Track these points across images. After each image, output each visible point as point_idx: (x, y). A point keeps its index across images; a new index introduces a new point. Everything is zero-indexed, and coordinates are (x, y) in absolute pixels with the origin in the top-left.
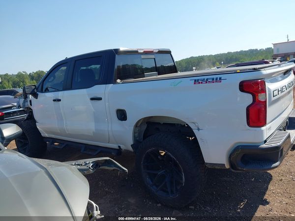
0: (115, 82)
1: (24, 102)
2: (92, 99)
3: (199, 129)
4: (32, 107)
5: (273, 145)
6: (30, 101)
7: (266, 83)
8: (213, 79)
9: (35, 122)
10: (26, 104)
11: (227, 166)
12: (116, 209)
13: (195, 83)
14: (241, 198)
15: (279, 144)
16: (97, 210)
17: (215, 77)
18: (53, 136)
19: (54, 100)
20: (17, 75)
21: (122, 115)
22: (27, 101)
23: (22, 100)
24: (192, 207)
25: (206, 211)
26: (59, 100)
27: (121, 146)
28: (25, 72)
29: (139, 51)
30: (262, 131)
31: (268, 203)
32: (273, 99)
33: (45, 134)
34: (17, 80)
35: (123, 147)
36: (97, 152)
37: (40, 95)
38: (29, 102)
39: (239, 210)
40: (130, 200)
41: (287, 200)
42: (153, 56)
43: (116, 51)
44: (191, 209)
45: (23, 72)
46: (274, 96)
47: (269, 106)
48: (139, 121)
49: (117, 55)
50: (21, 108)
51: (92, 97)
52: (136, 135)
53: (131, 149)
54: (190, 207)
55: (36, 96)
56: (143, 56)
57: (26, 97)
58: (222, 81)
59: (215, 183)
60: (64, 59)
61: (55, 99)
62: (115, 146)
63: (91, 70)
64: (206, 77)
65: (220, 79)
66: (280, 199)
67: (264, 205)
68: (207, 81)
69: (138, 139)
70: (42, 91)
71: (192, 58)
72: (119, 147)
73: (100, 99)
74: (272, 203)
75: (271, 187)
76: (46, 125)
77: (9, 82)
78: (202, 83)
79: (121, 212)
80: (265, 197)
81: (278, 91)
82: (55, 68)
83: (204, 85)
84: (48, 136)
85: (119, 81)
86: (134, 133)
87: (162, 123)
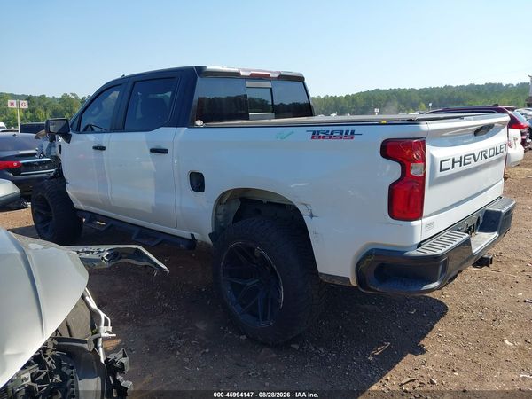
0: (191, 125)
1: (50, 147)
2: (153, 151)
3: (312, 216)
4: (61, 157)
5: (428, 252)
6: (60, 146)
7: (427, 146)
8: (341, 133)
9: (64, 182)
10: (52, 151)
11: (354, 283)
12: (172, 337)
13: (313, 138)
14: (382, 339)
15: (439, 252)
16: (106, 324)
17: (344, 129)
18: (92, 209)
19: (95, 148)
20: (60, 99)
21: (197, 182)
22: (54, 146)
23: (46, 144)
24: (296, 346)
25: (318, 355)
26: (103, 148)
27: (195, 234)
28: (75, 95)
29: (242, 73)
30: (413, 227)
31: (423, 351)
32: (439, 174)
33: (78, 205)
34: (60, 107)
35: (197, 236)
36: (157, 242)
37: (75, 136)
38: (57, 148)
39: (371, 358)
40: (197, 325)
41: (457, 351)
42: (268, 84)
43: (200, 71)
44: (294, 348)
45: (72, 94)
46: (441, 170)
47: (430, 185)
48: (225, 193)
49: (199, 78)
50: (44, 157)
51: (154, 147)
52: (220, 217)
53: (209, 241)
54: (292, 346)
55: (68, 138)
56: (249, 83)
57: (53, 139)
58: (355, 136)
59: (347, 312)
60: (120, 77)
61: (96, 145)
62: (186, 234)
63: (161, 100)
64: (330, 129)
65: (353, 133)
66: (447, 348)
67: (415, 353)
68: (331, 135)
69: (222, 224)
70: (78, 131)
71: (377, 90)
72: (192, 235)
73: (165, 151)
74: (430, 352)
75: (438, 327)
76: (81, 190)
77: (46, 110)
78: (323, 137)
79: (178, 342)
80: (422, 343)
81: (454, 162)
82: (102, 92)
83: (327, 141)
84: (83, 208)
85: (199, 123)
86: (216, 214)
87: (265, 201)
